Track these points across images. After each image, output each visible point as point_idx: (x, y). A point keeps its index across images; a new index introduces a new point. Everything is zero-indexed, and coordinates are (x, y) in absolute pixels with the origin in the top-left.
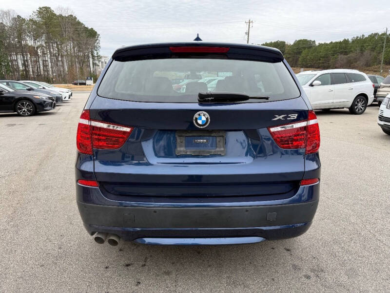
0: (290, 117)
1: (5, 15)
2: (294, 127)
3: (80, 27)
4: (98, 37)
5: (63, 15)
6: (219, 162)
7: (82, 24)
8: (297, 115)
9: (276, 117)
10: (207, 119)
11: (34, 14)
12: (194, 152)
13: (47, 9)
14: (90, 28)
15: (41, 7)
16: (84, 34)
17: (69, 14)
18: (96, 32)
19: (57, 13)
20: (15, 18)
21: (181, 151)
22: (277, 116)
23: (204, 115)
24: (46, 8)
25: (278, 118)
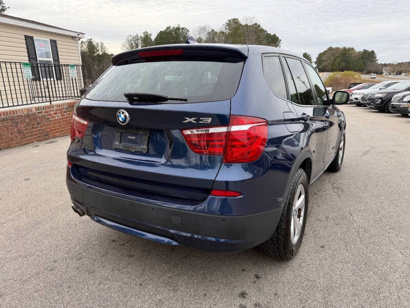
0: (202, 120)
1: (202, 31)
2: (210, 132)
3: (262, 34)
4: (279, 43)
5: (249, 25)
6: (140, 159)
7: (266, 31)
8: (210, 119)
9: (187, 120)
10: (125, 116)
11: (223, 27)
12: (125, 147)
13: (235, 21)
14: (272, 34)
15: (230, 19)
16: (265, 41)
17: (254, 23)
18: (278, 38)
19: (243, 23)
20: (209, 32)
21: (116, 145)
22: (187, 118)
23: (123, 113)
24: (235, 19)
25: (188, 120)
